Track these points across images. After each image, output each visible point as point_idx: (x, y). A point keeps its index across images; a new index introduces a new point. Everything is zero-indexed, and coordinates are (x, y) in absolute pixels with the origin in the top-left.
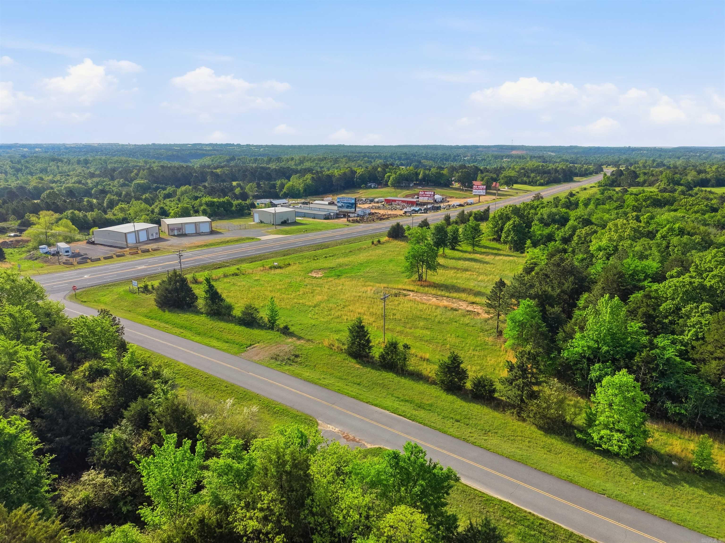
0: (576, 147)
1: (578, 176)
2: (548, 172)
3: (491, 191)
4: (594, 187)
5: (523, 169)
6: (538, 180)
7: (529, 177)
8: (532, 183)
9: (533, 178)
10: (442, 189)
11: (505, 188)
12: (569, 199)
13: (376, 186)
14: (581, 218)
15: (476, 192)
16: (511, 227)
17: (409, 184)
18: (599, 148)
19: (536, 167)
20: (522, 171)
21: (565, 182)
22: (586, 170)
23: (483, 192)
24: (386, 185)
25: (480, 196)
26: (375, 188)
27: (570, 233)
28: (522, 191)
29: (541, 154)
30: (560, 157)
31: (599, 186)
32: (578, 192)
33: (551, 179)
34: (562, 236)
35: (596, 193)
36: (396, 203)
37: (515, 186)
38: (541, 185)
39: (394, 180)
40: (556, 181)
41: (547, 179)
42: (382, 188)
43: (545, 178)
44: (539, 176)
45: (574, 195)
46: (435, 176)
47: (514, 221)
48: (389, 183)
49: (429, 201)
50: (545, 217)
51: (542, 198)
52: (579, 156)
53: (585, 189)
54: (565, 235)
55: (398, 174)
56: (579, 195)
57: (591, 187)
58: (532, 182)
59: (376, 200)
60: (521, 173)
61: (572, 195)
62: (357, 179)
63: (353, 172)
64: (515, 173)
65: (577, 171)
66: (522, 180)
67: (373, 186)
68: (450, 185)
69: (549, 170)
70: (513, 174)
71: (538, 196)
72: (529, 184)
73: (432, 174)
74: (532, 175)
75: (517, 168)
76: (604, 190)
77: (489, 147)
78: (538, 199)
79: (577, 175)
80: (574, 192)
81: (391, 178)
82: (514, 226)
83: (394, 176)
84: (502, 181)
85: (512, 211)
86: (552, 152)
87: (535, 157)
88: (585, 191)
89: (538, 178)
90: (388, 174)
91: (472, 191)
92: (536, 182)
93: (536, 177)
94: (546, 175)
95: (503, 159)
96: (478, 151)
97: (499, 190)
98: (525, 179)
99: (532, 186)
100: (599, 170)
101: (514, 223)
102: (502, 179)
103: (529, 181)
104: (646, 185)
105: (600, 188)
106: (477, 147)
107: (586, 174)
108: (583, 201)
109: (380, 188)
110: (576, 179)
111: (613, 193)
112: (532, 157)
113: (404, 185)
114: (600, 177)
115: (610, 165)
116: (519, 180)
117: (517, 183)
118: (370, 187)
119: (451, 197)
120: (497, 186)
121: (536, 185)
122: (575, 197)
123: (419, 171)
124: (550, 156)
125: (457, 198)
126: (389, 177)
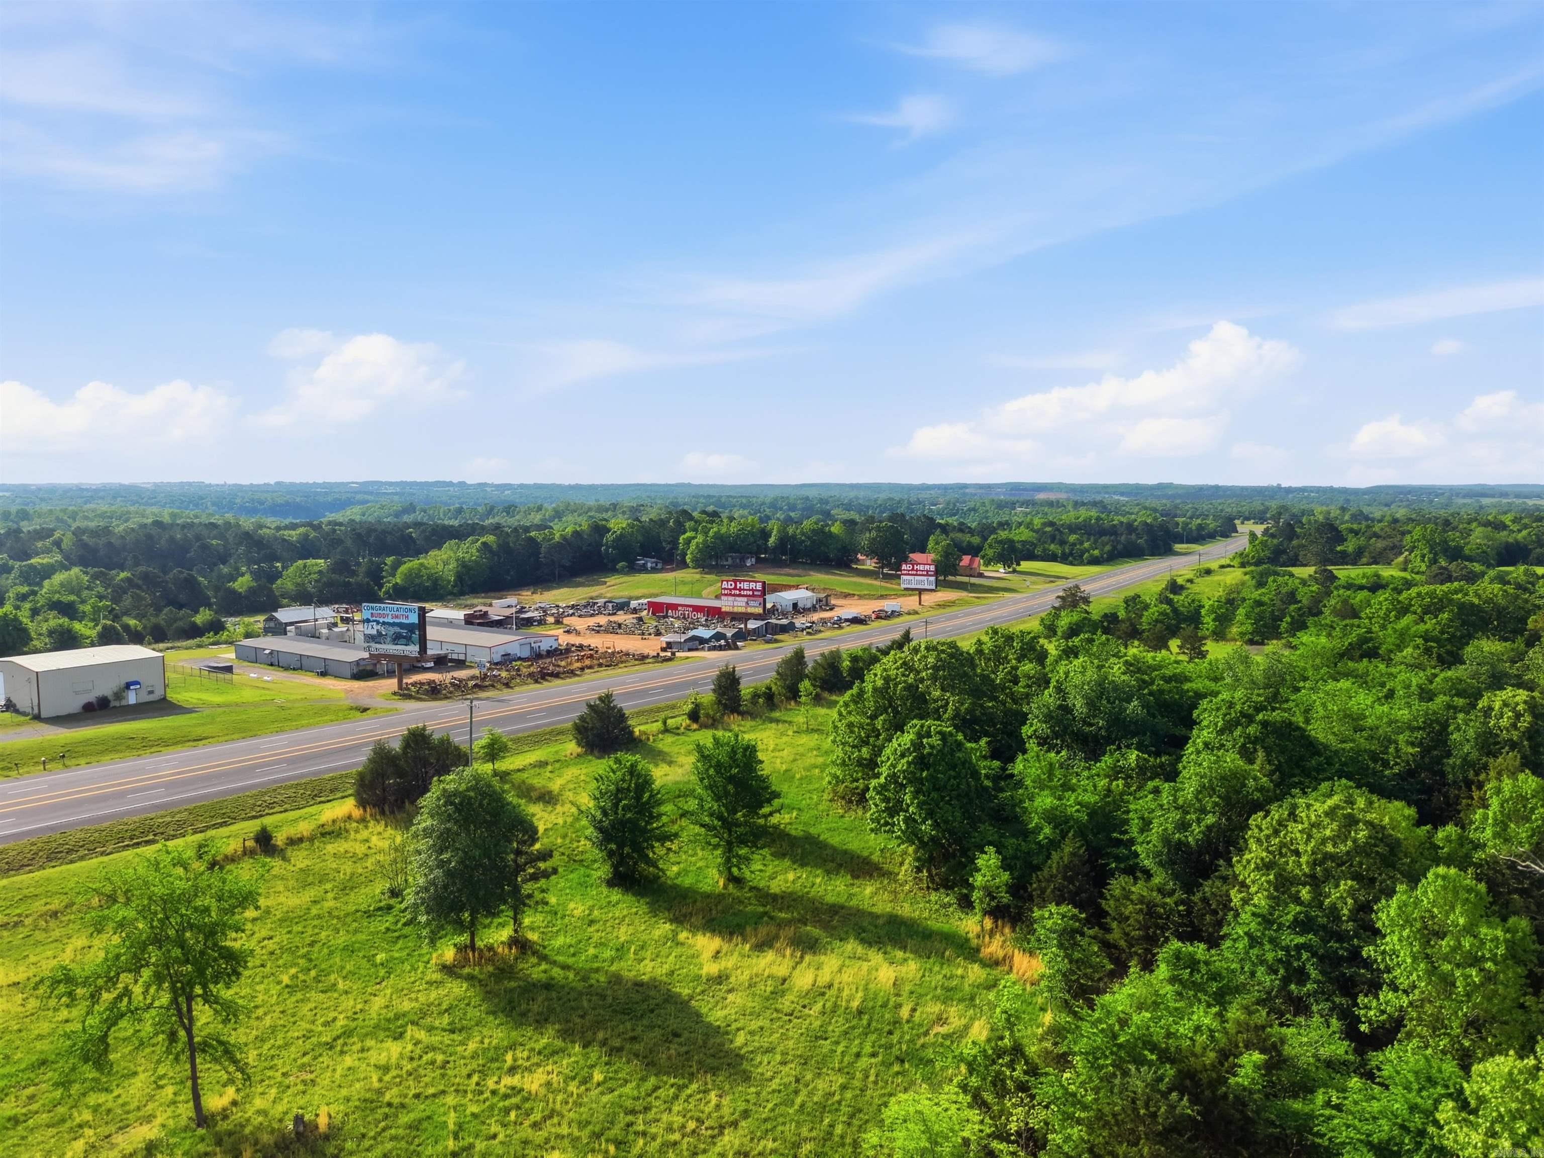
0: (1170, 486)
1: (1182, 542)
2: (1113, 531)
3: (959, 578)
4: (1229, 566)
5: (1051, 524)
6: (1088, 551)
7: (1063, 543)
8: (1071, 557)
9: (1074, 544)
10: (827, 573)
11: (999, 570)
12: (1169, 602)
13: (660, 566)
14: (1250, 719)
15: (910, 582)
16: (903, 764)
17: (743, 560)
18: (1217, 488)
19: (1085, 521)
20: (1048, 529)
21: (1153, 554)
22: (1200, 527)
23: (928, 582)
24: (683, 565)
25: (920, 592)
26: (654, 570)
27: (1210, 819)
28: (1042, 579)
29: (1098, 498)
30: (1138, 505)
31: (1243, 565)
32: (1190, 581)
33: (1120, 547)
34: (1166, 840)
35: (1243, 584)
36: (679, 613)
37: (1025, 565)
38: (1095, 561)
39: (700, 551)
40: (1132, 553)
41: (1108, 548)
42: (672, 570)
43: (1104, 545)
44: (1088, 540)
45: (1182, 588)
46: (809, 538)
47: (920, 736)
48: (688, 558)
49: (750, 610)
50: (1079, 705)
51: (1086, 601)
52: (1178, 501)
53: (1208, 572)
54: (1183, 826)
55: (711, 534)
56: (1194, 588)
57: (1222, 567)
58: (1071, 554)
59: (634, 604)
60: (1045, 533)
61: (1175, 587)
62: (608, 548)
63: (600, 530)
64: (1031, 533)
65: (1180, 529)
66: (1044, 550)
67: (649, 565)
68: (852, 561)
69: (1114, 526)
70: (1022, 535)
71: (1074, 595)
72: (1064, 559)
73: (803, 534)
74: (1072, 538)
75: (1037, 522)
76: (1264, 575)
77: (989, 487)
78: (1074, 605)
79: (1181, 539)
80: (1180, 581)
81: (694, 542)
82: (922, 762)
83: (700, 538)
84: (990, 552)
85: (935, 668)
86: (1122, 494)
87: (1083, 504)
88: (1208, 579)
89: (1086, 545)
90: (688, 534)
91: (899, 577)
92: (1081, 556)
93: (1082, 543)
94: (1105, 539)
95: (1014, 509)
96: (964, 494)
97: (981, 575)
98: (1052, 547)
99: (1071, 564)
100: (1227, 530)
101: (917, 745)
102: (990, 546)
103: (1064, 554)
104: (1364, 560)
105: (1248, 569)
106: (965, 486)
107: (1200, 536)
108: (1212, 610)
109: (668, 571)
110: (1178, 547)
111: (1292, 583)
112: (1077, 505)
113: (730, 562)
114: (1240, 543)
115: (1248, 519)
116: (1038, 551)
117: (1031, 557)
118: (643, 569)
119: (846, 596)
120: (975, 565)
121: (1082, 563)
122: (1185, 593)
123: (770, 527)
124: (1118, 502)
125: (861, 597)
126: (688, 541)
